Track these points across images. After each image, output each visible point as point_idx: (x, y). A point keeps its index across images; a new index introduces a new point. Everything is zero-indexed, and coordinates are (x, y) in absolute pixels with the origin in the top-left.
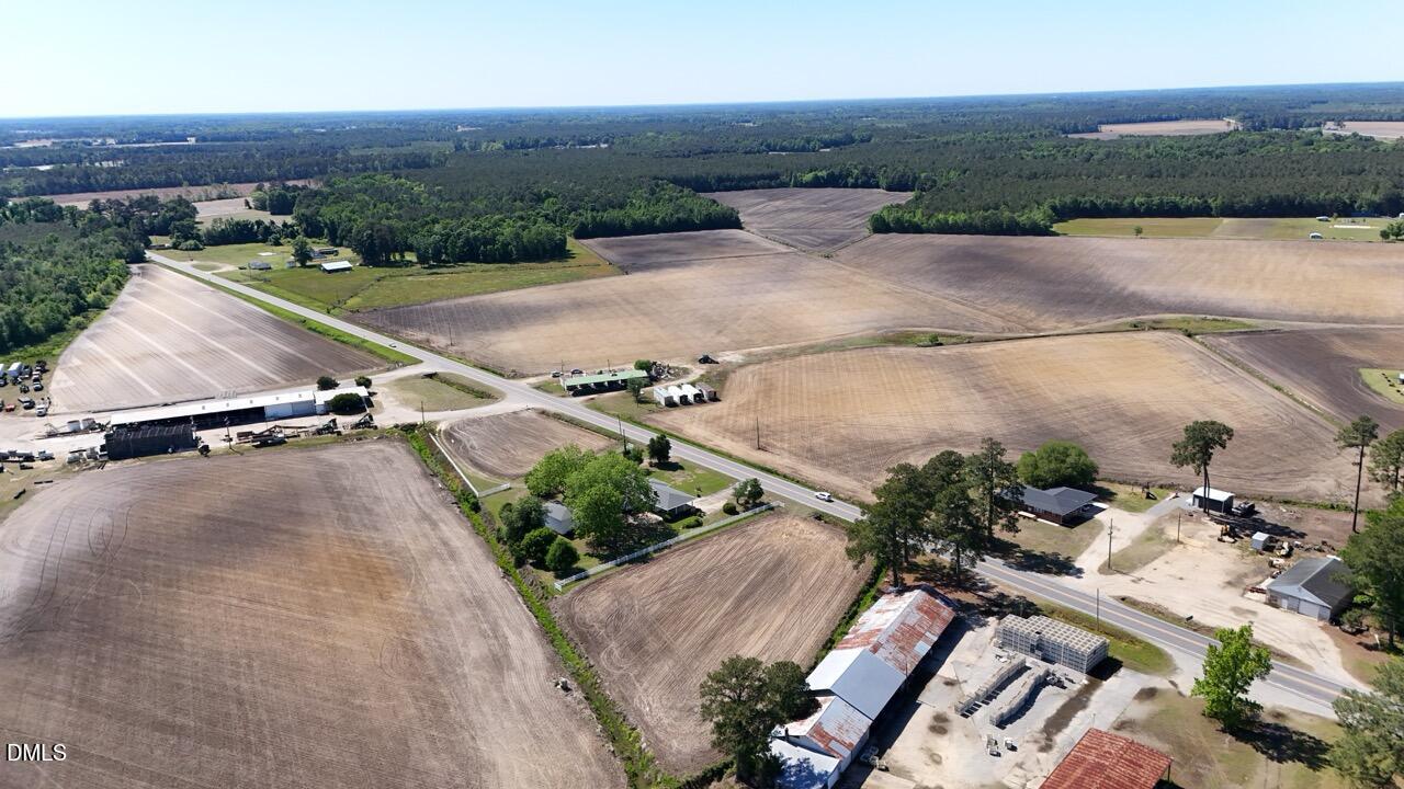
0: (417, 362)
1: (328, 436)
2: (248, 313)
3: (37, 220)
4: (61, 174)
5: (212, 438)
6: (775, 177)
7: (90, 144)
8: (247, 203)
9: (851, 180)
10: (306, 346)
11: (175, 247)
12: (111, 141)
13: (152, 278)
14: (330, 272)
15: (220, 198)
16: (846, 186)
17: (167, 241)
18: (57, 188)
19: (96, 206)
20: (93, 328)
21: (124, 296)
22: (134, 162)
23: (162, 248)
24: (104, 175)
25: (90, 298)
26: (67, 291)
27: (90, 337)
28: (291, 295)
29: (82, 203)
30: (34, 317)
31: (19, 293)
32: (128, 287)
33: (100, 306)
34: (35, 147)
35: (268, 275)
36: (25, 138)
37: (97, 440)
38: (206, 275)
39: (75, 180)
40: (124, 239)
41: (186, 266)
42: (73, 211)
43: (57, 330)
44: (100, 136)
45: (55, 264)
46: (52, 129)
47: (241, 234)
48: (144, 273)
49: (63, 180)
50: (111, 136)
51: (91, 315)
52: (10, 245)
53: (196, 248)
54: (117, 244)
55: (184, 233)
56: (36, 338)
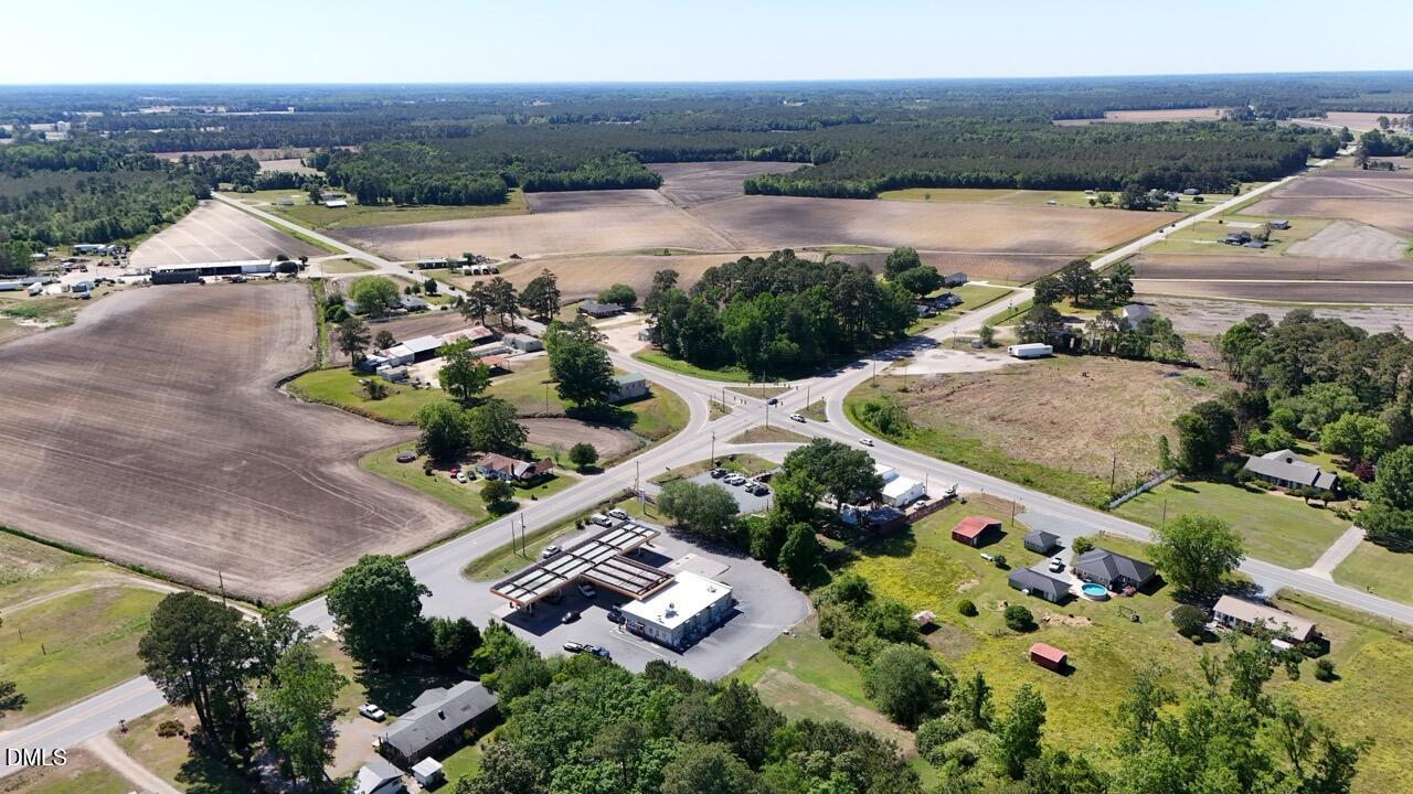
0: (346, 253)
1: (270, 280)
2: (262, 228)
3: (142, 169)
4: (168, 136)
5: (208, 279)
6: (733, 151)
7: (203, 111)
8: (302, 162)
9: (790, 156)
10: (287, 245)
11: (235, 190)
12: (222, 109)
13: (212, 208)
14: (331, 207)
15: (286, 158)
16: (786, 160)
17: (230, 186)
18: (164, 147)
19: (185, 160)
20: (163, 233)
21: (189, 217)
22: (232, 129)
23: (226, 190)
24: (201, 138)
25: (165, 216)
26: (150, 211)
27: (161, 237)
28: (296, 220)
29: (175, 158)
30: (127, 223)
31: (121, 211)
32: (193, 213)
33: (171, 222)
34: (155, 114)
35: (291, 208)
36: (151, 104)
37: (148, 277)
38: (248, 208)
39: (178, 142)
40: (197, 182)
41: (237, 202)
42: (168, 165)
43: (141, 232)
44: (212, 105)
45: (148, 196)
46: (176, 96)
47: (285, 182)
48: (207, 206)
49: (169, 141)
50: (223, 104)
51: (164, 226)
52: (119, 183)
53: (249, 191)
54: (192, 185)
55: (245, 180)
56: (127, 235)
